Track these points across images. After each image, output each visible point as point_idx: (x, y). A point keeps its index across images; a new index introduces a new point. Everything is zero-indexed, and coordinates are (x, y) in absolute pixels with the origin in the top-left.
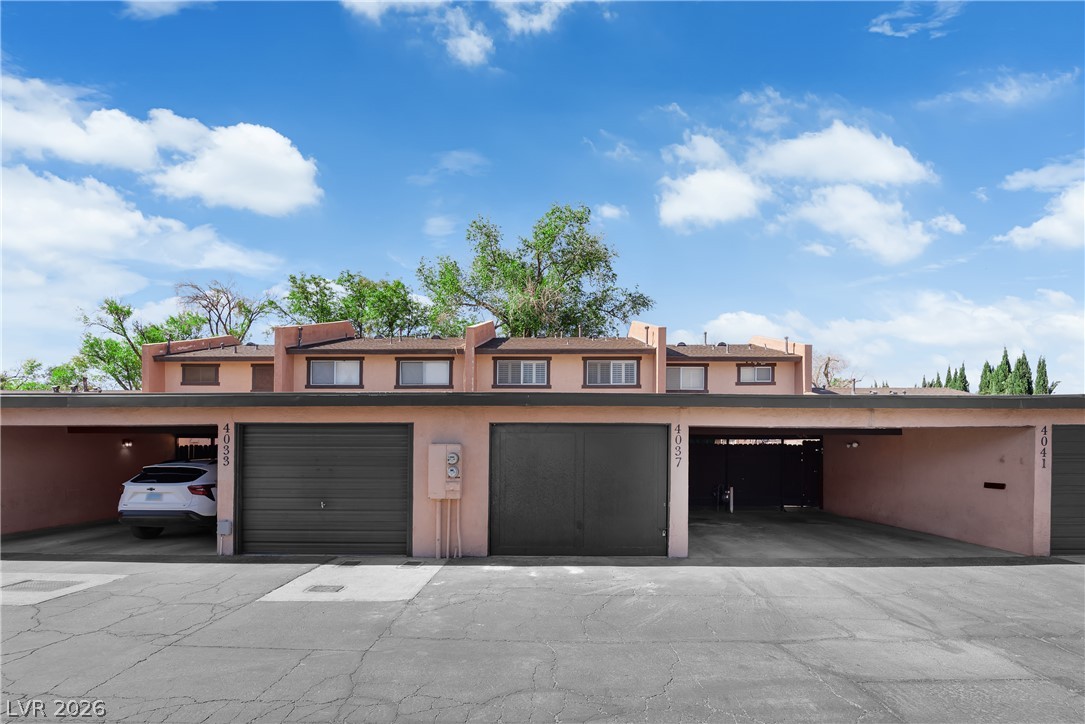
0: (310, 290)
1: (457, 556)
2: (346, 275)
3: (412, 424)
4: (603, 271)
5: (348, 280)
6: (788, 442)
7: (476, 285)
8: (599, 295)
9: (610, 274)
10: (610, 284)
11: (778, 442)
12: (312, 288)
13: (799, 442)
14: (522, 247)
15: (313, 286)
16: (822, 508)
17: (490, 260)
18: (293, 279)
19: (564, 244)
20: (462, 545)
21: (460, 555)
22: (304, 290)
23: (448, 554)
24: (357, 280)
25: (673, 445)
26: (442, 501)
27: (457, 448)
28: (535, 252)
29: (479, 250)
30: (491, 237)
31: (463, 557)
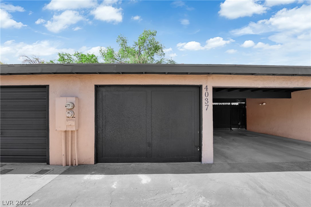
0: (65, 58)
1: (75, 165)
2: (77, 53)
3: (48, 86)
4: (161, 52)
5: (77, 55)
6: (233, 104)
7: (120, 56)
8: (159, 61)
9: (163, 53)
10: (163, 57)
11: (229, 104)
12: (66, 57)
13: (237, 104)
14: (134, 44)
15: (66, 56)
16: (246, 129)
17: (124, 49)
18: (59, 54)
19: (148, 43)
20: (78, 159)
21: (77, 164)
22: (63, 57)
23: (70, 164)
24: (80, 54)
25: (204, 97)
26: (66, 132)
27: (73, 100)
28: (139, 46)
29: (121, 46)
30: (124, 41)
31: (79, 165)
